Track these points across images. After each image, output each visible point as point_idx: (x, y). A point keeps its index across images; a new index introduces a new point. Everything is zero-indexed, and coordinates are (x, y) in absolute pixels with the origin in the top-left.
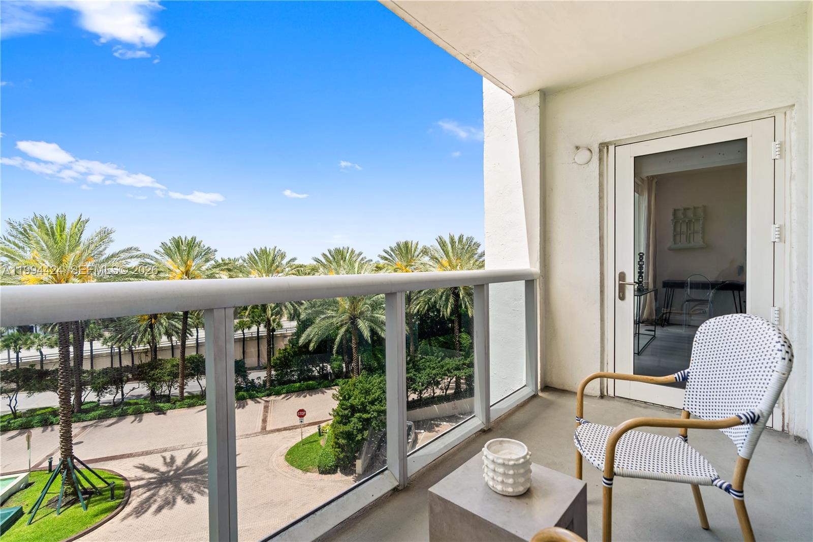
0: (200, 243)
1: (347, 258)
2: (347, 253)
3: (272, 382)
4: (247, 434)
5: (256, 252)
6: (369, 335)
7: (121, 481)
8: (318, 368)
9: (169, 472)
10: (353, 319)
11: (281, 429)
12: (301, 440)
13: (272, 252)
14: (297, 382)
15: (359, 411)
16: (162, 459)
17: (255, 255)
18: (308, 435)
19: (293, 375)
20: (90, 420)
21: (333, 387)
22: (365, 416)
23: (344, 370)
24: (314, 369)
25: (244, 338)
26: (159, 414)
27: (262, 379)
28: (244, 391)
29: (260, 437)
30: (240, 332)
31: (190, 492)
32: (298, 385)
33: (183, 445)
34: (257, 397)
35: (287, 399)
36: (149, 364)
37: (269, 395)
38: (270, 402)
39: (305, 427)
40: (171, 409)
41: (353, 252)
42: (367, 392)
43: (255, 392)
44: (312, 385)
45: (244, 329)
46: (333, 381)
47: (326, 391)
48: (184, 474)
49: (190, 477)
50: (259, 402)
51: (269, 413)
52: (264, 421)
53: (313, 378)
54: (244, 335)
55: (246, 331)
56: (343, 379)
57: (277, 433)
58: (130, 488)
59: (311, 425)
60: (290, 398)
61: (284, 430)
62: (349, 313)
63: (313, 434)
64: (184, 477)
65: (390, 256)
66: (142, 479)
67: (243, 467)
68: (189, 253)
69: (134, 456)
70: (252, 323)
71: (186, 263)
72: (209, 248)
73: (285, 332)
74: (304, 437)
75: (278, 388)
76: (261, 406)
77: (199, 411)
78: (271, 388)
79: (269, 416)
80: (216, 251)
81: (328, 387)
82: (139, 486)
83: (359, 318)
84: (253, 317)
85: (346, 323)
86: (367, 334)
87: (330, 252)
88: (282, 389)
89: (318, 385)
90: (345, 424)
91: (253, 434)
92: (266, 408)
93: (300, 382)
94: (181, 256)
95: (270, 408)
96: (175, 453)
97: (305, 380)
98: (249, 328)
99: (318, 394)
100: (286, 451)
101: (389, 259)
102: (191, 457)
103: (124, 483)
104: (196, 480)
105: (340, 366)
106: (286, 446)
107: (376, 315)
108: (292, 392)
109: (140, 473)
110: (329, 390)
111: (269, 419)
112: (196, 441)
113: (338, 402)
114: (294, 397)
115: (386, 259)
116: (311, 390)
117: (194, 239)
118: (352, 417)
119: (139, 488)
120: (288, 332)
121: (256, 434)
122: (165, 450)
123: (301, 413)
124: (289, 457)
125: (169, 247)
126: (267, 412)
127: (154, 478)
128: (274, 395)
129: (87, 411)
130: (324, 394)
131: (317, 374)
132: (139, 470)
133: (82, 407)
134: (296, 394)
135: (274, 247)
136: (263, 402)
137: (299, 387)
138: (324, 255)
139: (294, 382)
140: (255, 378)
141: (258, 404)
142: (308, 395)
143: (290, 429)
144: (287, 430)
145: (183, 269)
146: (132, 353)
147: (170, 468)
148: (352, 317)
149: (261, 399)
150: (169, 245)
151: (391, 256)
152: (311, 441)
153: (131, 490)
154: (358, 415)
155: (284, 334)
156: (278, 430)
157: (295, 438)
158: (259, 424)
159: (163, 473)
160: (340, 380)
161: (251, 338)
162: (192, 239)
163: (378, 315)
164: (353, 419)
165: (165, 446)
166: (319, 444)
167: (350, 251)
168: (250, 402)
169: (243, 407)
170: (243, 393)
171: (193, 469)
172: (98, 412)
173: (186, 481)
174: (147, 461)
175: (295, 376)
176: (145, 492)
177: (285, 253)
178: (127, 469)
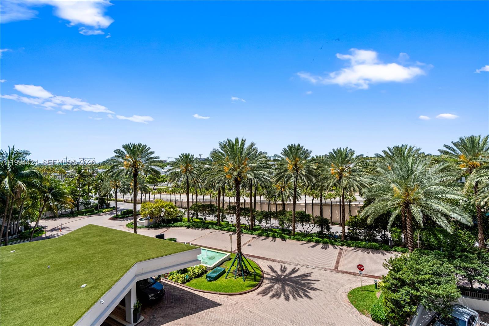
0: (302, 148)
1: (406, 153)
2: (406, 149)
3: (345, 236)
4: (325, 268)
5: (334, 151)
6: (422, 220)
7: (260, 272)
8: (381, 234)
9: (281, 275)
10: (407, 204)
11: (348, 272)
12: (360, 286)
13: (345, 151)
14: (363, 241)
15: (409, 285)
16: (280, 267)
17: (334, 153)
18: (367, 284)
19: (361, 236)
20: (256, 235)
21: (392, 252)
22: (414, 292)
23: (403, 240)
24: (378, 235)
25: (331, 204)
26: (283, 240)
27: (339, 234)
28: (327, 238)
29: (333, 273)
30: (329, 200)
31: (288, 293)
32: (364, 243)
33: (290, 262)
34: (335, 244)
35: (355, 251)
36: (280, 212)
37: (343, 245)
38: (343, 250)
39: (365, 276)
40: (288, 239)
41: (411, 149)
42: (418, 272)
43: (334, 241)
44: (375, 246)
45: (331, 199)
46: (393, 246)
47: (386, 253)
48: (287, 280)
49: (291, 283)
50: (336, 248)
51: (341, 258)
52: (338, 262)
53: (376, 241)
54: (331, 202)
55: (333, 200)
56: (402, 247)
57: (345, 274)
58: (263, 278)
59: (371, 277)
60: (357, 251)
61: (350, 274)
62: (402, 199)
63: (371, 285)
64: (288, 282)
65: (451, 150)
66: (269, 275)
67: (319, 290)
68: (296, 154)
69: (268, 260)
70: (336, 195)
71: (295, 159)
72: (307, 150)
73: (359, 204)
74: (363, 284)
75: (349, 242)
76: (337, 252)
77: (302, 244)
78: (345, 240)
79: (341, 260)
80: (311, 152)
81: (388, 251)
82: (267, 278)
83: (413, 204)
84: (337, 192)
85: (401, 206)
86: (419, 218)
87: (389, 149)
88: (352, 244)
89: (380, 247)
90: (394, 291)
91: (329, 269)
92: (340, 253)
93: (366, 241)
94: (292, 155)
95: (342, 254)
96: (287, 266)
97: (369, 240)
98: (335, 198)
99: (379, 254)
100: (349, 290)
101: (451, 153)
102: (294, 271)
103: (261, 273)
104: (293, 287)
105: (399, 237)
106: (350, 286)
107: (430, 203)
108: (359, 248)
109: (269, 270)
110: (389, 253)
111: (341, 262)
112: (297, 262)
113: (388, 271)
114: (360, 251)
115: (447, 153)
116: (375, 249)
117: (299, 145)
118: (402, 288)
119: (267, 279)
120: (360, 204)
121: (331, 270)
122: (282, 262)
123: (361, 267)
124: (350, 295)
125: (287, 151)
126: (340, 257)
127: (274, 277)
128: (346, 246)
129: (256, 230)
130: (383, 255)
131: (379, 239)
132: (269, 269)
133: (254, 227)
134: (362, 249)
135: (346, 147)
136: (339, 249)
137: (365, 245)
138: (385, 152)
139: (362, 240)
140: (334, 232)
141: (335, 249)
142: (371, 252)
143: (354, 275)
144: (352, 274)
145: (294, 162)
146: (276, 204)
147: (282, 274)
148: (406, 202)
149: (337, 246)
150: (287, 149)
151: (453, 150)
152: (369, 290)
153: (264, 278)
154: (407, 288)
155: (358, 205)
156: (346, 273)
157: (356, 283)
158: (334, 264)
159: (279, 275)
160: (399, 248)
161: (336, 205)
162: (298, 145)
163: (432, 204)
164: (401, 290)
165: (283, 260)
166: (375, 295)
167: (408, 148)
168: (330, 246)
169: (326, 249)
170: (327, 239)
171: (293, 279)
172: (259, 232)
173: (288, 285)
174: (273, 265)
175: (362, 237)
176: (269, 283)
177: (354, 151)
178: (264, 266)
